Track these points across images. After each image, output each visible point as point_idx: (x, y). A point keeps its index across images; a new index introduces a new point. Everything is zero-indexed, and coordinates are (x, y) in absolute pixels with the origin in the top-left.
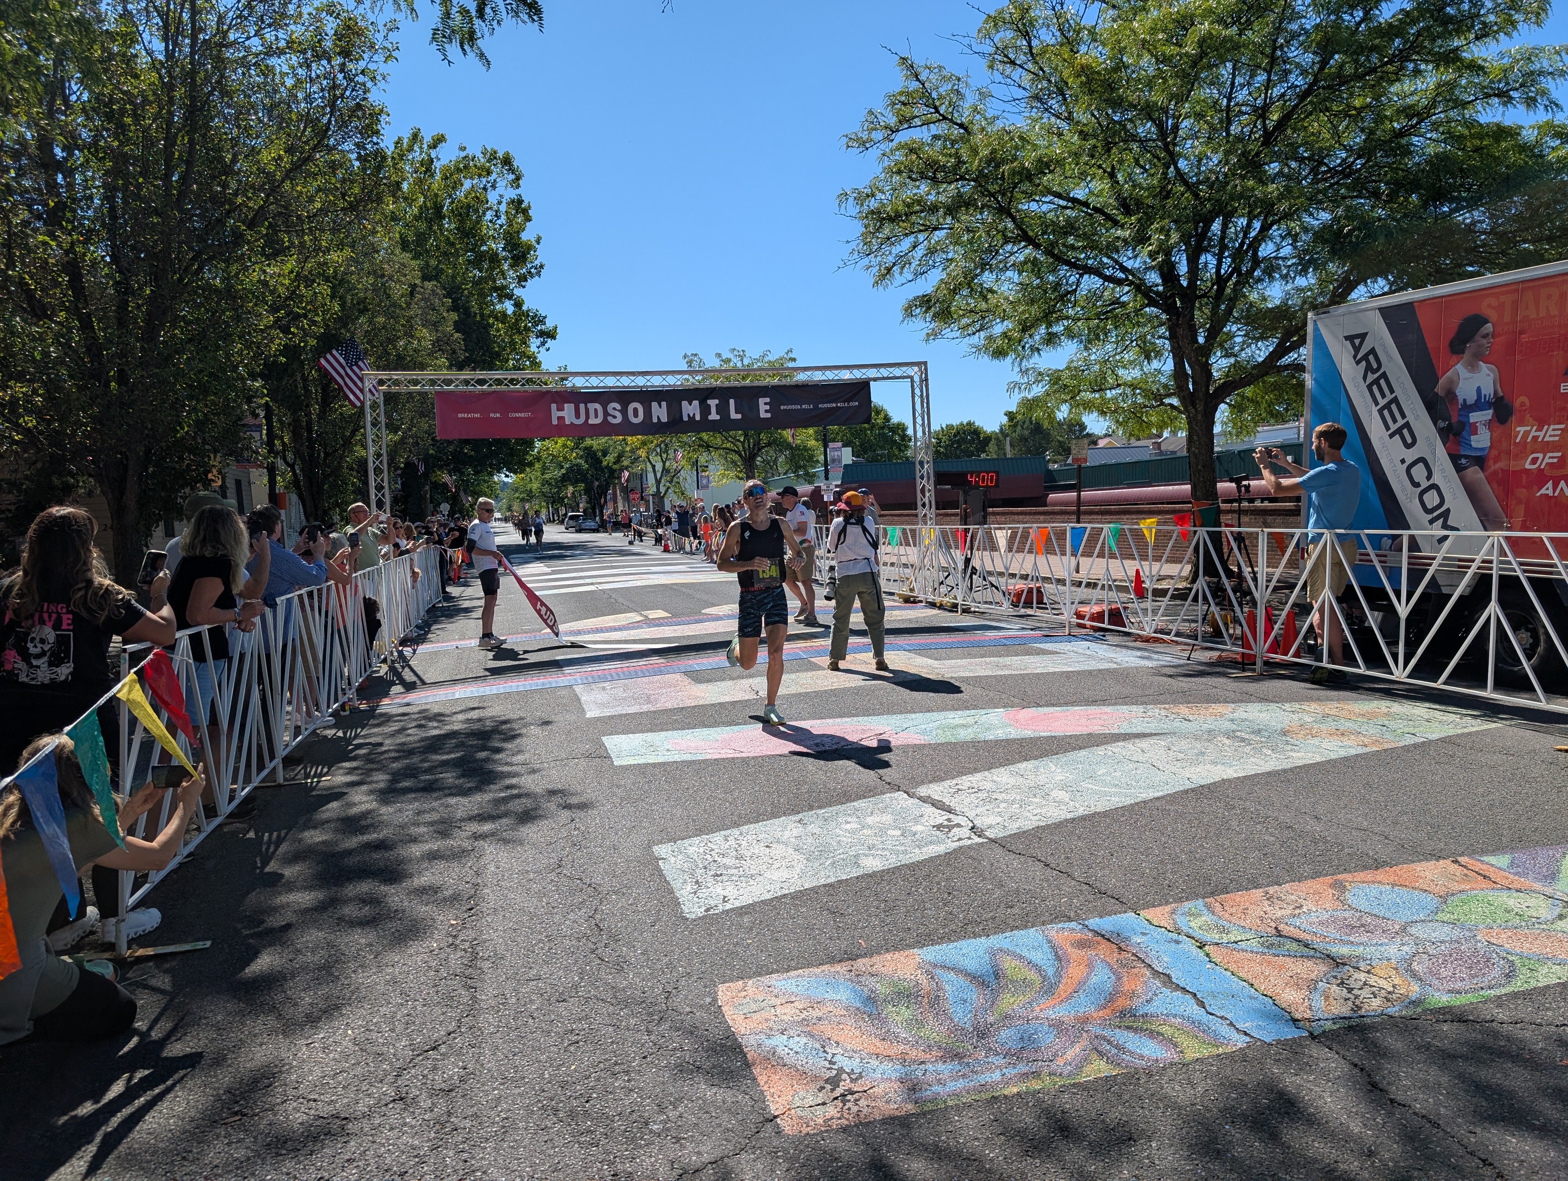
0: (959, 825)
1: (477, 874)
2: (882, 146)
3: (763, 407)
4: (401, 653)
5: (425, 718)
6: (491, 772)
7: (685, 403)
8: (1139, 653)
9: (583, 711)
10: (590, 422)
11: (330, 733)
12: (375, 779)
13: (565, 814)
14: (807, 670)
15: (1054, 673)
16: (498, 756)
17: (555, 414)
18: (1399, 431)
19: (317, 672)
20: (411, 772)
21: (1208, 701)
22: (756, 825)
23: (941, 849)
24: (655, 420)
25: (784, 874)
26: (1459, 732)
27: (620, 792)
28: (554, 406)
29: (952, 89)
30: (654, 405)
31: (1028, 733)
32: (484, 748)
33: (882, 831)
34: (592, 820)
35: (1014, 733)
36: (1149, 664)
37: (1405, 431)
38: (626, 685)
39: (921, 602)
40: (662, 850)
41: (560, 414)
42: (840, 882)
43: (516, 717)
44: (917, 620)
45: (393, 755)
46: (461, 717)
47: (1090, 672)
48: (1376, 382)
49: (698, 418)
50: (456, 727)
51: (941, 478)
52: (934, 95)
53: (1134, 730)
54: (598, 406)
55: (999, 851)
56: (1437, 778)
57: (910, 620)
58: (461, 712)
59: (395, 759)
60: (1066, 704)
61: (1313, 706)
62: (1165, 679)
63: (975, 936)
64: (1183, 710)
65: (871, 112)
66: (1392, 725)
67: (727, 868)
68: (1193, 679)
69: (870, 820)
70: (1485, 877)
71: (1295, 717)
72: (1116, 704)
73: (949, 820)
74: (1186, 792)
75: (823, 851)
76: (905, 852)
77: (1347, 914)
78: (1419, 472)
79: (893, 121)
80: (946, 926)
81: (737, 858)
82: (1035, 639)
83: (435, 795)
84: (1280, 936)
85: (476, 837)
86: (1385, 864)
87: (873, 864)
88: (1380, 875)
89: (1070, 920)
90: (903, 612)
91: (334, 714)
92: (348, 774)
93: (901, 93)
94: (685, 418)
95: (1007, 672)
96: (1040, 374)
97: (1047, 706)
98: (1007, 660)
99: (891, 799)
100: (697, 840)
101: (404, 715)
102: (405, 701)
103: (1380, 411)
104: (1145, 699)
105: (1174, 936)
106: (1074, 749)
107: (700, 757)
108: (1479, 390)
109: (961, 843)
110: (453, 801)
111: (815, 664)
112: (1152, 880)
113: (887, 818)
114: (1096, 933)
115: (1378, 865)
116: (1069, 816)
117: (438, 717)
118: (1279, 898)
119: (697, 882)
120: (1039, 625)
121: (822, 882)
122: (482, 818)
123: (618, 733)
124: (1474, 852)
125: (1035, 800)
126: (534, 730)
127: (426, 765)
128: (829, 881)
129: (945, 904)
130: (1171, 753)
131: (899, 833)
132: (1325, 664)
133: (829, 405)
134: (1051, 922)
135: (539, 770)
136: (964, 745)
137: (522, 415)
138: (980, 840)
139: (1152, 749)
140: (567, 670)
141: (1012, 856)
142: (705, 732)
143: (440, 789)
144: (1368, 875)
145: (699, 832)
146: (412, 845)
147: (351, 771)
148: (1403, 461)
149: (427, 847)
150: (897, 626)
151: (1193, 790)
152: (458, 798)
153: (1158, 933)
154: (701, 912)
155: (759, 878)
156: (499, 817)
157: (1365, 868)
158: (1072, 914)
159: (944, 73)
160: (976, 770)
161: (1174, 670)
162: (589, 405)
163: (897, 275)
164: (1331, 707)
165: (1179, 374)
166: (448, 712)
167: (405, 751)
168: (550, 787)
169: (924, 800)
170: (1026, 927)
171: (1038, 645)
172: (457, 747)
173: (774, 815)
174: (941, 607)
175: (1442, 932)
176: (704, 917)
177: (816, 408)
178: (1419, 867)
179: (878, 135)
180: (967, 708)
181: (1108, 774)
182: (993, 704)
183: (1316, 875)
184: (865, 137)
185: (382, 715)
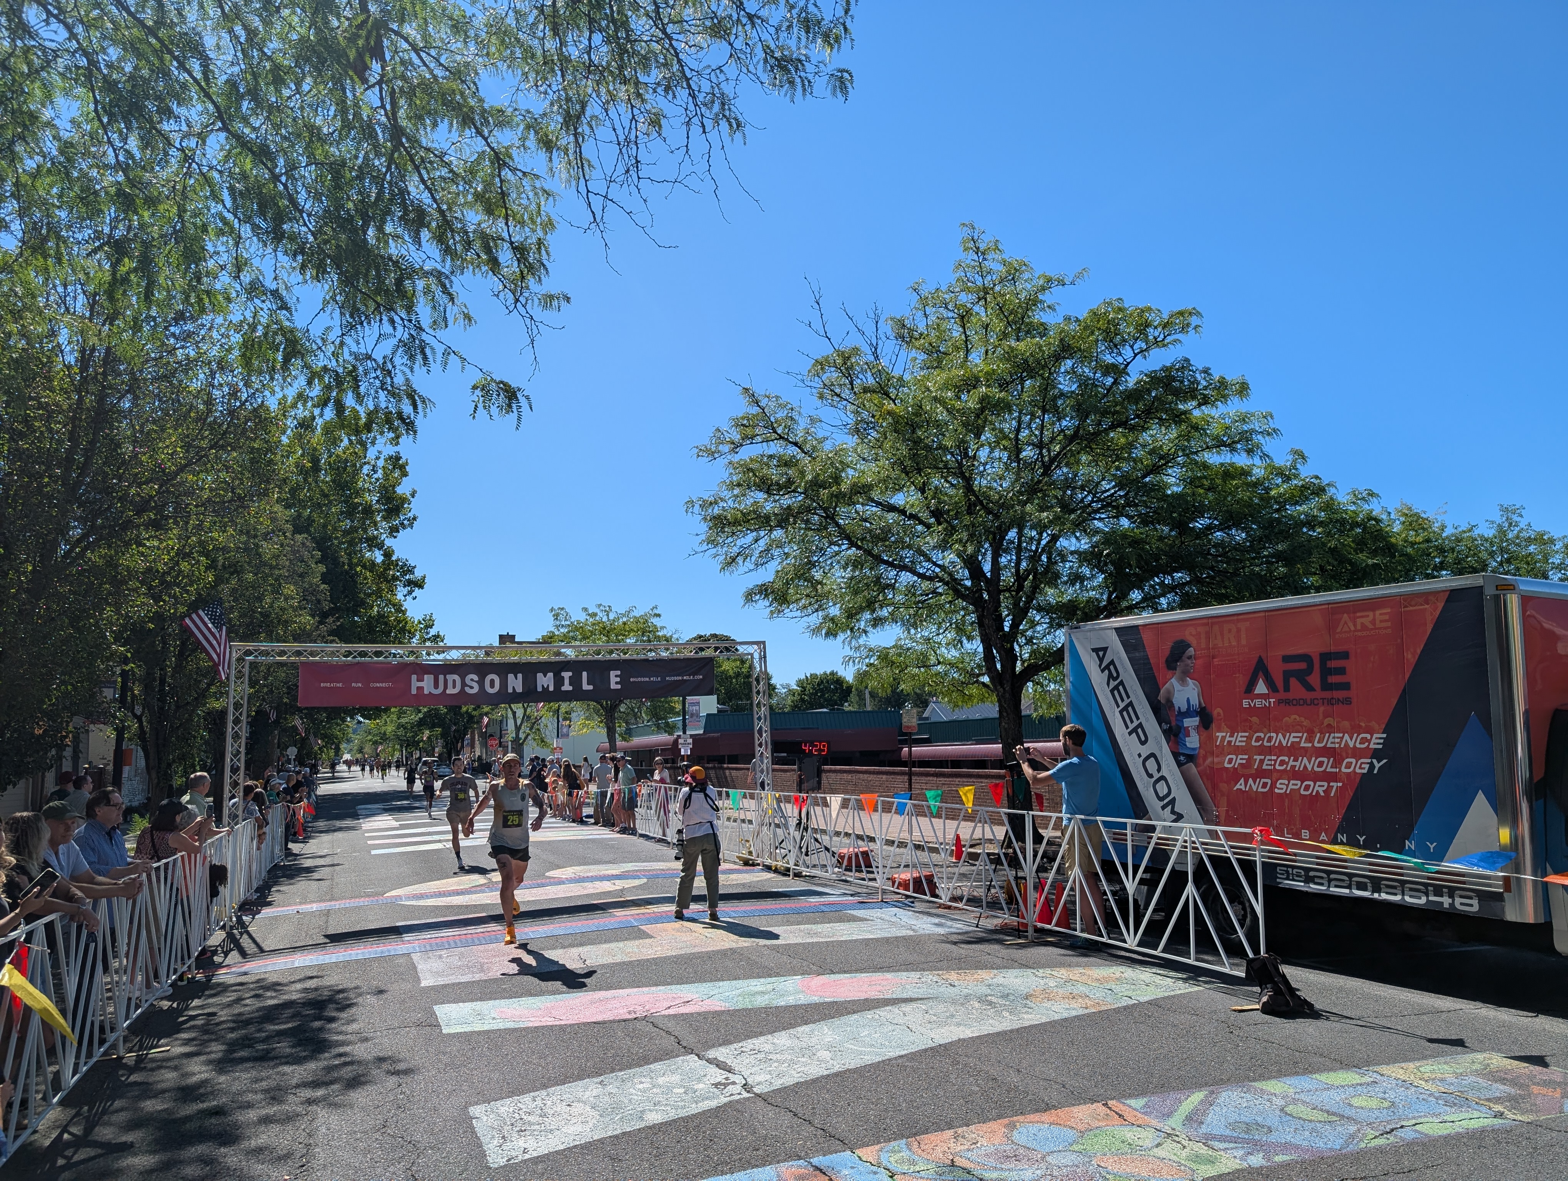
0: (734, 1083)
1: (310, 1135)
2: (729, 457)
3: (614, 678)
4: (239, 919)
5: (262, 987)
6: (325, 1040)
7: (540, 676)
8: (937, 920)
9: (418, 980)
10: (448, 692)
11: (165, 1004)
12: (214, 1049)
13: (393, 1080)
14: (635, 938)
15: (856, 941)
16: (333, 1025)
17: (415, 684)
18: (1135, 730)
19: (159, 943)
20: (246, 1042)
21: (977, 968)
22: (562, 1087)
23: (713, 1104)
24: (510, 690)
25: (579, 1128)
26: (1166, 994)
27: (445, 1059)
28: (414, 677)
29: (787, 417)
30: (511, 676)
31: (816, 999)
32: (319, 1018)
33: (669, 1089)
34: (416, 1085)
35: (803, 999)
36: (941, 931)
37: (1139, 730)
38: (462, 954)
39: (758, 865)
40: (476, 1110)
41: (420, 684)
42: (624, 1134)
43: (353, 985)
44: (750, 884)
45: (231, 1025)
46: (299, 986)
47: (887, 940)
48: (1116, 688)
49: (551, 689)
50: (294, 997)
51: (777, 746)
52: (773, 419)
53: (905, 996)
54: (456, 677)
55: (760, 1103)
56: (1128, 1036)
57: (744, 885)
58: (300, 981)
59: (232, 1030)
60: (857, 971)
61: (1062, 973)
62: (949, 946)
63: (723, 1173)
64: (953, 976)
65: (718, 430)
66: (1117, 988)
67: (530, 1124)
68: (973, 946)
69: (661, 1080)
70: (1120, 1116)
71: (1042, 982)
72: (899, 971)
73: (727, 1079)
74: (926, 1050)
75: (616, 1107)
76: (684, 1107)
77: (1008, 1148)
78: (1151, 764)
79: (737, 437)
80: (702, 1166)
81: (541, 1116)
82: (853, 906)
83: (272, 1064)
84: (953, 1166)
85: (310, 1102)
86: (1055, 1107)
87: (654, 1117)
88: (1046, 1117)
89: (800, 1158)
90: (740, 876)
91: (173, 985)
92: (186, 1044)
93: (743, 418)
94: (540, 689)
95: (815, 940)
96: (870, 650)
97: (839, 973)
98: (819, 928)
99: (683, 1061)
100: (508, 1101)
101: (241, 984)
102: (243, 969)
103: (1121, 712)
104: (925, 966)
105: (874, 1169)
106: (849, 1013)
107: (522, 1025)
108: (1188, 700)
109: (732, 1098)
110: (287, 1069)
111: (644, 932)
112: (873, 1125)
113: (676, 1078)
114: (817, 1168)
115: (1047, 1108)
116: (826, 1073)
117: (275, 986)
118: (963, 1137)
119: (503, 1137)
120: (859, 890)
121: (610, 1134)
122: (315, 1084)
123: (449, 1002)
124: (1124, 1097)
125: (803, 1060)
126: (371, 999)
127: (264, 1034)
128: (615, 1133)
129: (705, 1150)
130: (927, 1016)
131: (682, 1090)
132: (1078, 933)
133: (676, 678)
134: (785, 1160)
135: (372, 1038)
136: (759, 1009)
137: (384, 685)
138: (745, 1095)
139: (912, 1013)
140: (407, 937)
141: (770, 1107)
142: (530, 1000)
143: (276, 1058)
144: (1036, 1117)
145: (512, 1094)
146: (250, 1111)
147: (186, 1042)
148: (1140, 755)
149: (264, 1112)
150: (731, 891)
151: (931, 1049)
152: (294, 1067)
153: (862, 1167)
154: (502, 1162)
155: (557, 1133)
156: (332, 1083)
157: (1037, 1111)
158: (803, 1154)
159: (781, 401)
160: (762, 1034)
161: (960, 937)
162: (448, 677)
163: (741, 562)
164: (1075, 973)
165: (988, 657)
166: (285, 981)
167: (240, 1022)
168: (381, 1055)
169: (709, 1061)
170: (764, 1165)
171: (852, 912)
172: (293, 1016)
173: (580, 1078)
174: (776, 871)
175: (1068, 1159)
176: (505, 1166)
177: (663, 679)
178: (1075, 1109)
179: (725, 448)
180: (770, 976)
181: (870, 1035)
182: (793, 972)
183: (1000, 1117)
184: (713, 449)
185: (219, 984)
